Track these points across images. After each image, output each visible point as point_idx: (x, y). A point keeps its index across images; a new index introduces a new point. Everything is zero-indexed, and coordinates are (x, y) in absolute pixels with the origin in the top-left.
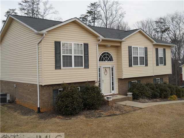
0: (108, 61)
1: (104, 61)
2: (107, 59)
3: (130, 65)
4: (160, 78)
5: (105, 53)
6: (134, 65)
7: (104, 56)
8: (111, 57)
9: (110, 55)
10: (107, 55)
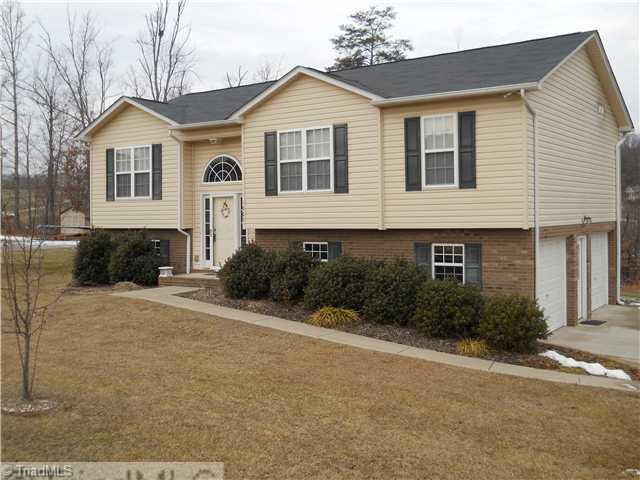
0: (228, 179)
1: (217, 180)
2: (225, 174)
3: (271, 191)
4: (466, 244)
5: (219, 159)
6: (282, 189)
7: (218, 168)
8: (237, 168)
9: (233, 163)
10: (225, 165)
